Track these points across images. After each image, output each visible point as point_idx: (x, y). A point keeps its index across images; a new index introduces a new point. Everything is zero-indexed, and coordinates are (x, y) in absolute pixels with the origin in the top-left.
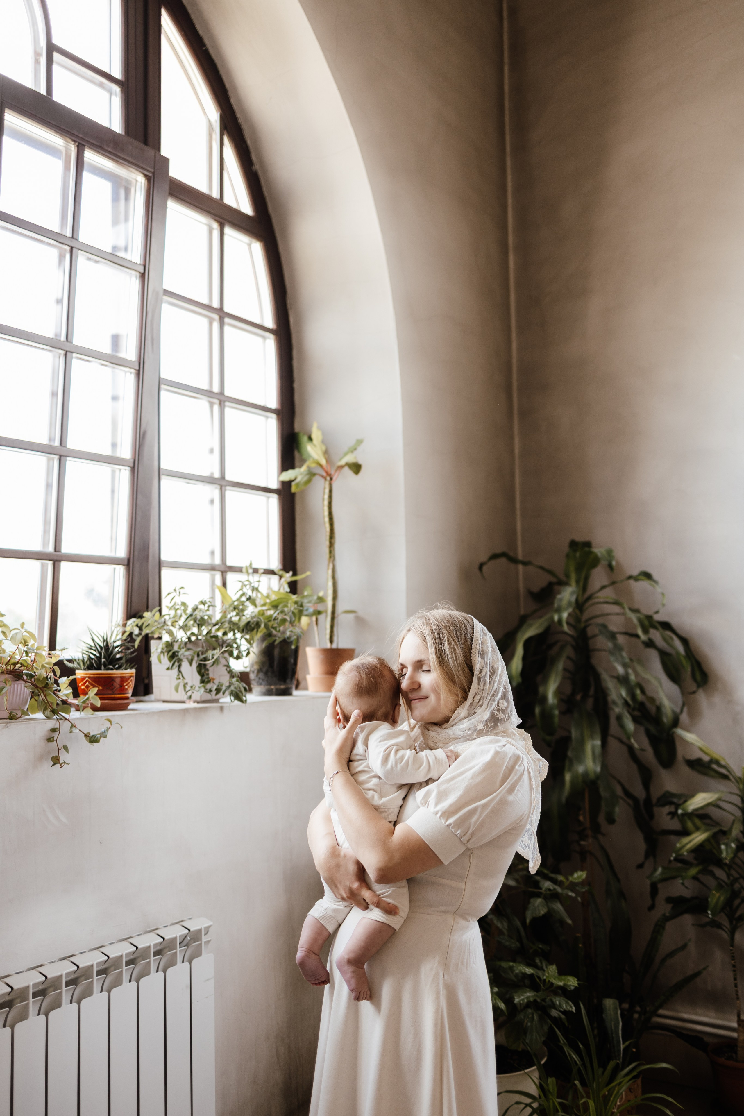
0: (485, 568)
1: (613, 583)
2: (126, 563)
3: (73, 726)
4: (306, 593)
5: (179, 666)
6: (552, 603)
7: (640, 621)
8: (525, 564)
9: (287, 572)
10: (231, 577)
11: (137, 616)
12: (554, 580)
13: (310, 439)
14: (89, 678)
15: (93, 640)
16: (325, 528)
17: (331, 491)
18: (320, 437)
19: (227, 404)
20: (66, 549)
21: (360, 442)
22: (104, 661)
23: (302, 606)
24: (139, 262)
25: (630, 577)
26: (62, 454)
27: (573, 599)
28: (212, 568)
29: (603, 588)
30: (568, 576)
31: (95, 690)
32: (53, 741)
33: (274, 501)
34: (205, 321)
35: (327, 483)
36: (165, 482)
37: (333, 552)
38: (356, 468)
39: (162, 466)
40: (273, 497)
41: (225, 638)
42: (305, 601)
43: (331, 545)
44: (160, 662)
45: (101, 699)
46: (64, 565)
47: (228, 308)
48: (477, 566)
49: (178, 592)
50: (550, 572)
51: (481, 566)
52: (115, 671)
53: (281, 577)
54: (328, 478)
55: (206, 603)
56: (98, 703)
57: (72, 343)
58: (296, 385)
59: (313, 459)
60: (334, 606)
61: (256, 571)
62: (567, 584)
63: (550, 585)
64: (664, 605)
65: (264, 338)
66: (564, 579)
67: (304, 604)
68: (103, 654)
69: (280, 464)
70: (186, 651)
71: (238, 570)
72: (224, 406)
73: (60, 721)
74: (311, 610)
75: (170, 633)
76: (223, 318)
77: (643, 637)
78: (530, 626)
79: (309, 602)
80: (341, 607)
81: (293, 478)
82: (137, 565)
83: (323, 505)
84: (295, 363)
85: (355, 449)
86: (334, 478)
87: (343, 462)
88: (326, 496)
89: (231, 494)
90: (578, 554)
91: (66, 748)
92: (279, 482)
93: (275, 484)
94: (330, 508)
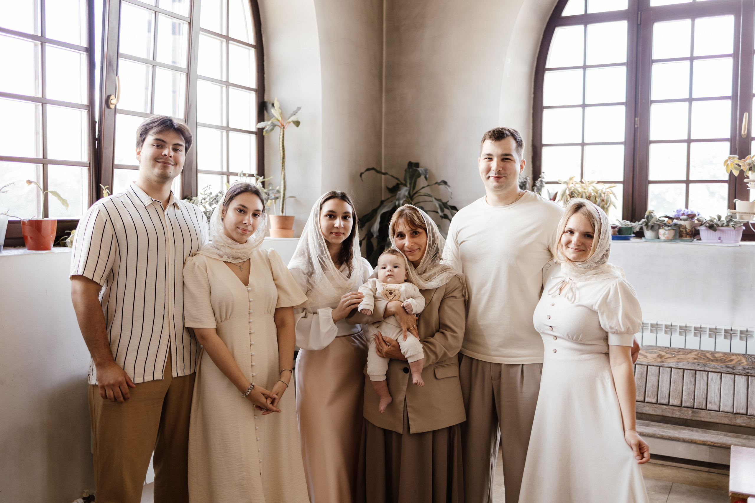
0: (363, 175)
1: (428, 186)
4: (270, 188)
6: (396, 195)
7: (440, 206)
8: (385, 174)
9: (261, 176)
10: (231, 178)
11: (187, 198)
12: (399, 182)
13: (273, 105)
16: (280, 153)
17: (283, 134)
18: (279, 106)
19: (230, 87)
21: (299, 108)
23: (269, 195)
24: (187, 16)
25: (436, 183)
27: (407, 193)
28: (222, 173)
29: (423, 188)
30: (405, 181)
33: (254, 138)
34: (218, 42)
35: (282, 130)
36: (199, 129)
37: (284, 166)
38: (297, 123)
39: (198, 121)
40: (253, 136)
42: (270, 192)
43: (283, 162)
47: (230, 36)
48: (359, 174)
50: (397, 179)
51: (361, 174)
53: (257, 179)
54: (282, 128)
55: (222, 193)
57: (156, 61)
58: (265, 76)
59: (275, 117)
60: (284, 194)
61: (244, 175)
62: (405, 185)
63: (397, 185)
64: (452, 198)
65: (249, 49)
66: (404, 182)
67: (270, 194)
69: (257, 118)
71: (236, 174)
72: (229, 88)
74: (273, 197)
75: (205, 207)
76: (229, 40)
77: (440, 213)
78: (385, 206)
79: (272, 193)
80: (288, 195)
81: (264, 127)
82: (187, 172)
83: (280, 142)
84: (265, 63)
85: (297, 112)
86: (285, 128)
87: (291, 120)
88: (281, 137)
89: (232, 134)
90: (411, 170)
92: (256, 128)
93: (254, 129)
94: (283, 143)
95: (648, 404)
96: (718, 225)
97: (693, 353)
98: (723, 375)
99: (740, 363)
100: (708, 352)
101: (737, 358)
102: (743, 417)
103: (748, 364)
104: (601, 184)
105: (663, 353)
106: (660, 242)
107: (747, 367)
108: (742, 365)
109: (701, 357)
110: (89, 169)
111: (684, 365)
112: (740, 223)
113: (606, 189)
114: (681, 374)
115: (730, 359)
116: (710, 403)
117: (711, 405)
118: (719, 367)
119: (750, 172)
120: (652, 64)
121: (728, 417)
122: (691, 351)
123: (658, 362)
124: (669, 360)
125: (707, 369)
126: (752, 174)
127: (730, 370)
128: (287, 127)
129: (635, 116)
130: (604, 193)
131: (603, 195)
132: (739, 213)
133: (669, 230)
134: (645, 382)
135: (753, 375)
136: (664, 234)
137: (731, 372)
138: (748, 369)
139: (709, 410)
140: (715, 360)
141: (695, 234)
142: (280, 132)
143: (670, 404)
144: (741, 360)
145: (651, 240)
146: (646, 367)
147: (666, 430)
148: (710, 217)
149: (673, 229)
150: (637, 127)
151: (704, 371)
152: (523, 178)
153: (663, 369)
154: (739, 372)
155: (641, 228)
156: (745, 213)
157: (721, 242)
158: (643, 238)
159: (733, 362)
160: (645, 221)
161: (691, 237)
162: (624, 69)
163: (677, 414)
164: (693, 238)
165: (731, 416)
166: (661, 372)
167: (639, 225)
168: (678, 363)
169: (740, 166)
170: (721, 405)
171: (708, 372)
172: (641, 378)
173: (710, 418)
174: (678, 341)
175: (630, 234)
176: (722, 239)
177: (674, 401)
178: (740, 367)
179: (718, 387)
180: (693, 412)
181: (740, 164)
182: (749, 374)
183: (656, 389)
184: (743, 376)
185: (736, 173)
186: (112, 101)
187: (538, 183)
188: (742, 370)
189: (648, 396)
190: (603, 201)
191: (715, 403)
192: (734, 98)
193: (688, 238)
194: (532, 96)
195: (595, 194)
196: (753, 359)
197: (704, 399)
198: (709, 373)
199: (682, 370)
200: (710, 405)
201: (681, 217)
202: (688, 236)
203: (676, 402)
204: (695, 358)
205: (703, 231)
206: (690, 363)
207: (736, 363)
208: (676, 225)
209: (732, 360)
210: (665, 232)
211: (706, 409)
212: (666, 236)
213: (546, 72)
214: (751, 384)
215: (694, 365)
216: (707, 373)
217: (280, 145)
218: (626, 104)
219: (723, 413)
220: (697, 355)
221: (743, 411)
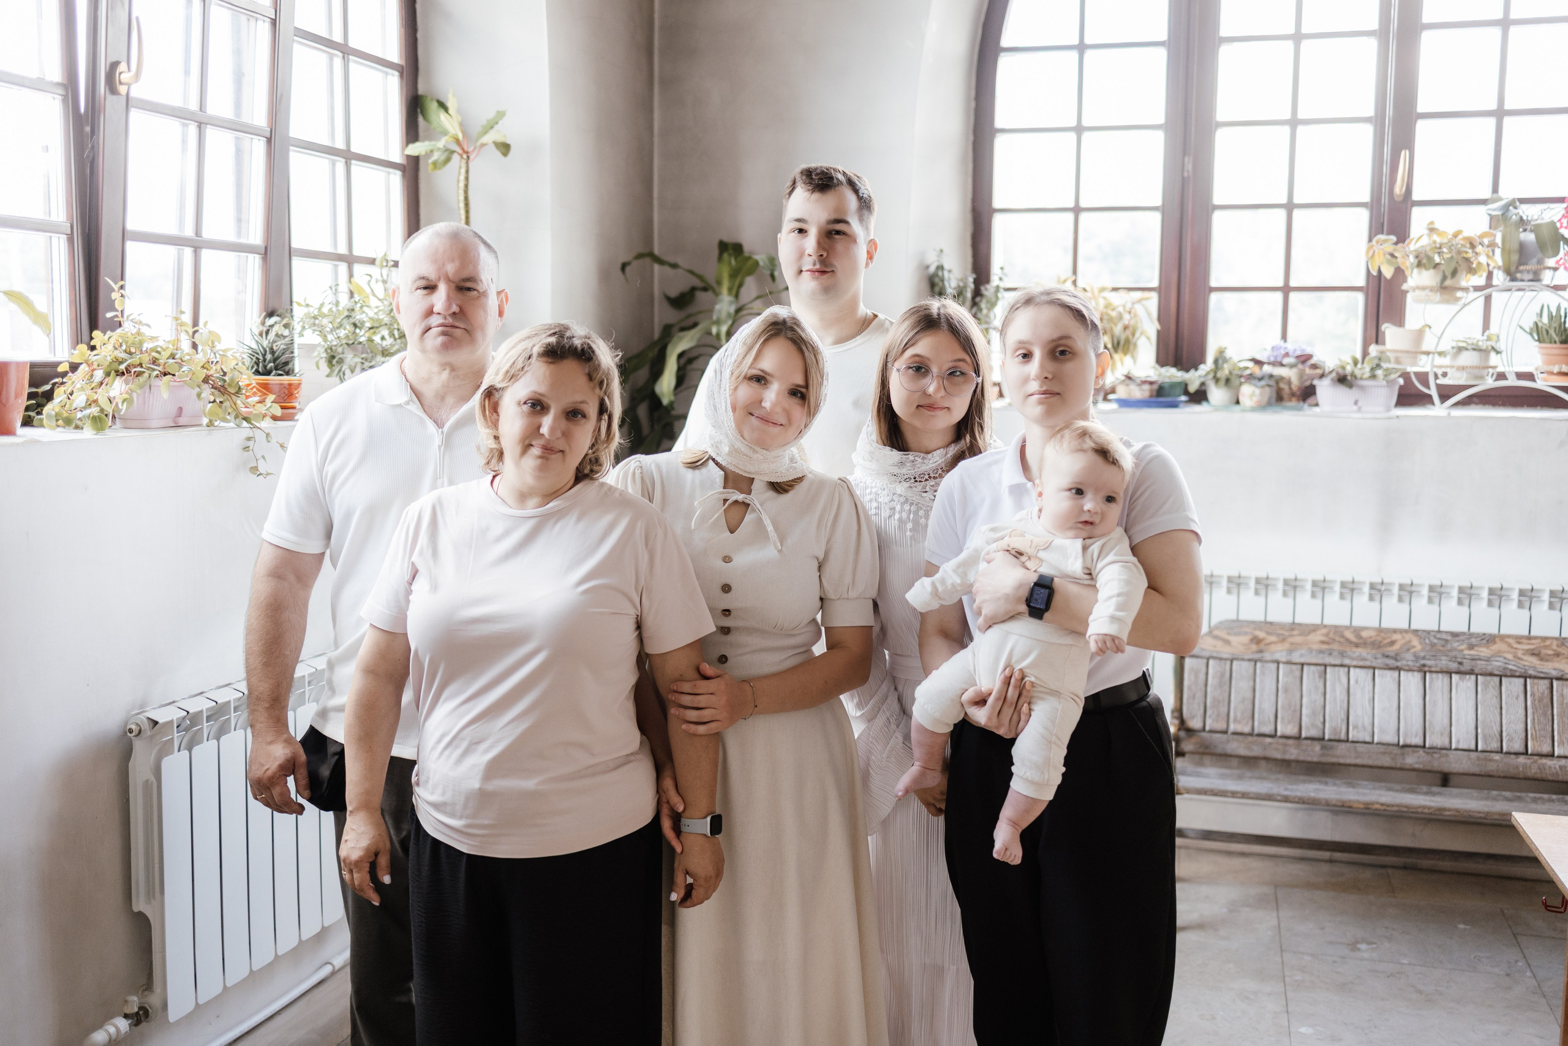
0: (628, 269)
2: (263, 252)
3: (268, 435)
5: (344, 374)
8: (674, 266)
10: (358, 268)
12: (698, 283)
13: (442, 106)
14: (257, 384)
15: (257, 342)
16: (460, 215)
17: (467, 172)
18: (458, 107)
19: (351, 57)
20: (207, 234)
21: (501, 115)
22: (271, 367)
26: (203, 120)
27: (732, 310)
28: (340, 258)
30: (719, 283)
31: (271, 397)
32: (248, 451)
33: (396, 179)
35: (464, 162)
36: (292, 153)
38: (504, 148)
40: (395, 174)
41: (384, 343)
44: (318, 368)
45: (283, 408)
46: (205, 253)
48: (619, 266)
49: (334, 289)
50: (700, 277)
51: (624, 267)
52: (285, 377)
54: (465, 156)
56: (278, 412)
58: (419, 35)
59: (446, 132)
62: (719, 291)
63: (693, 289)
66: (714, 285)
68: (269, 357)
69: (404, 133)
70: (353, 357)
71: (372, 262)
72: (348, 59)
73: (254, 430)
78: (681, 339)
81: (423, 153)
83: (458, 190)
85: (497, 123)
86: (472, 157)
87: (485, 140)
88: (462, 177)
89: (357, 167)
91: (263, 457)
92: (402, 155)
93: (397, 158)
94: (466, 192)
95: (1235, 737)
96: (1353, 375)
97: (1319, 632)
98: (1377, 672)
99: (1408, 647)
100: (1347, 628)
101: (1404, 638)
102: (1418, 752)
103: (1423, 650)
104: (1122, 293)
105: (1261, 634)
106: (1244, 411)
107: (1422, 654)
108: (1413, 650)
109: (1334, 640)
110: (70, 239)
111: (1302, 655)
112: (1397, 370)
113: (1133, 303)
114: (1298, 673)
115: (1388, 640)
116: (1355, 727)
117: (1358, 732)
118: (1369, 657)
119: (1416, 271)
120: (1219, 46)
121: (1390, 753)
122: (1314, 628)
123: (1253, 653)
124: (1273, 648)
125: (1347, 662)
126: (1419, 273)
127: (1391, 662)
128: (474, 159)
129: (1185, 152)
130: (1130, 312)
131: (1127, 317)
132: (1391, 351)
133: (1263, 387)
134: (1226, 695)
135: (1433, 669)
136: (1253, 395)
137: (1392, 666)
138: (1424, 658)
139: (1353, 742)
140: (1361, 643)
141: (1307, 393)
142: (460, 167)
143: (1279, 734)
144: (1410, 642)
145: (1225, 408)
146: (1228, 663)
147: (1290, 787)
148: (1340, 360)
149: (1269, 386)
150: (1189, 177)
151: (1342, 666)
152: (957, 279)
153: (1263, 667)
154: (1408, 665)
155: (1203, 384)
156: (1408, 352)
157: (1359, 410)
158: (1205, 404)
159: (1396, 647)
160: (1212, 370)
161: (1298, 400)
162: (1162, 54)
163: (1293, 753)
164: (1301, 403)
165: (1396, 750)
166: (1258, 671)
167: (1200, 376)
168: (1290, 651)
169: (1396, 257)
170: (1376, 731)
171: (1349, 667)
172: (1220, 684)
173: (1357, 758)
174: (1280, 610)
175: (1179, 396)
176: (1360, 404)
177: (1286, 728)
178: (1409, 656)
179: (1368, 696)
180: (1323, 748)
181: (1396, 254)
182: (1426, 669)
183: (1250, 706)
184: (1416, 674)
185: (1388, 272)
186: (122, 76)
187: (988, 290)
188: (1413, 661)
189: (1235, 721)
190: (1126, 328)
191: (1364, 728)
192: (1378, 120)
193: (1294, 403)
194: (973, 104)
195: (1108, 314)
196: (1432, 638)
197: (1342, 720)
198: (1352, 670)
199: (1299, 667)
200: (1355, 732)
201: (1286, 361)
202: (1294, 399)
203: (1290, 730)
204: (1323, 642)
205: (1325, 390)
206: (1314, 653)
207: (1401, 648)
208: (1271, 376)
209: (1393, 643)
210: (1254, 392)
211: (1347, 741)
212: (1255, 399)
213: (1002, 54)
214: (1430, 688)
215: (1321, 656)
216: (1346, 669)
217: (458, 197)
218: (1166, 127)
219: (1379, 746)
220: (1327, 635)
221: (1418, 741)
